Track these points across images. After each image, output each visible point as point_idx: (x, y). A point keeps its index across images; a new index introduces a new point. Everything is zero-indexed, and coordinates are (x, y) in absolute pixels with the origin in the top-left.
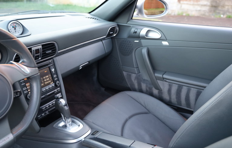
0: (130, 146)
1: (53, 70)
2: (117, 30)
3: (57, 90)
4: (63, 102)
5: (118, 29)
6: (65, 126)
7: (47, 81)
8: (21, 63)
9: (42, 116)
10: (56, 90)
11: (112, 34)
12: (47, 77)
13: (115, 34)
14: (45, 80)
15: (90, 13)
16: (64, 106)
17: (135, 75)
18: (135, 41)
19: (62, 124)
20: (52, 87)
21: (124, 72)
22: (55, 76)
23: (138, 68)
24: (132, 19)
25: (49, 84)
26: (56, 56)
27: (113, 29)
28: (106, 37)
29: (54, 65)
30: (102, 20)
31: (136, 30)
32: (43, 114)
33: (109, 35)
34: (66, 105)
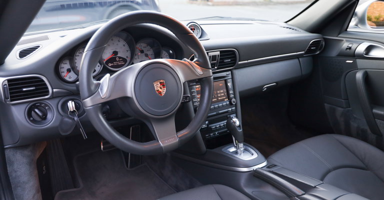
0: (315, 187)
1: (230, 84)
2: (322, 45)
3: (232, 110)
4: (237, 122)
5: (324, 43)
6: (236, 153)
7: (221, 97)
8: (194, 62)
9: (210, 136)
10: (230, 109)
11: (315, 51)
12: (222, 91)
13: (319, 50)
14: (219, 95)
15: (286, 22)
16: (238, 127)
17: (342, 109)
18: (348, 61)
19: (232, 149)
20: (227, 104)
21: (326, 104)
22: (231, 92)
23: (348, 99)
24: (346, 30)
25: (223, 100)
26: (235, 69)
27: (316, 44)
28: (305, 54)
29: (233, 78)
30: (302, 31)
31: (350, 46)
32: (212, 134)
33: (309, 51)
34: (239, 126)
